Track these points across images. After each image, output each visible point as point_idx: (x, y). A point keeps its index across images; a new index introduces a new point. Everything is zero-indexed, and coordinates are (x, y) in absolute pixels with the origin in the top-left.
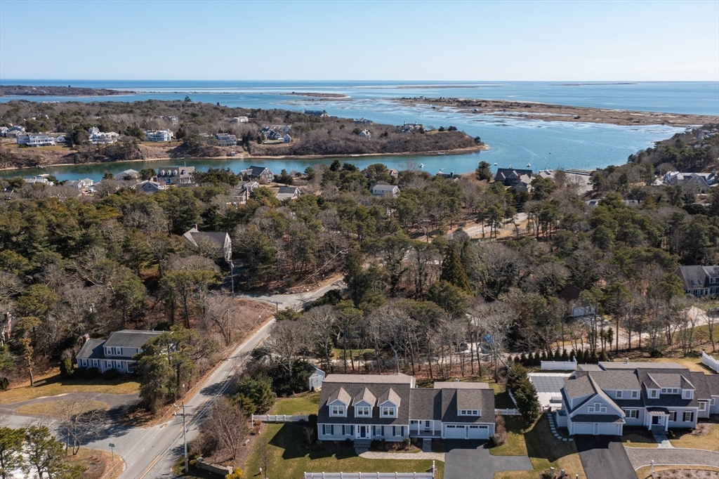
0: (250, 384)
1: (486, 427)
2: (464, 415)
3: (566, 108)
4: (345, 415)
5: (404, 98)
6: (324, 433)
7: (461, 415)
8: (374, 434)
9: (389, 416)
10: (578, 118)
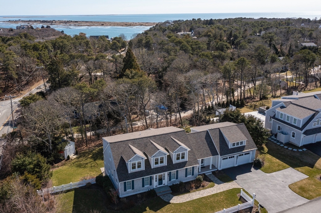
0: (24, 161)
1: (249, 153)
2: (234, 147)
3: (95, 22)
4: (143, 168)
5: (10, 21)
6: (125, 190)
7: (232, 147)
8: (170, 180)
9: (181, 160)
10: (103, 25)
